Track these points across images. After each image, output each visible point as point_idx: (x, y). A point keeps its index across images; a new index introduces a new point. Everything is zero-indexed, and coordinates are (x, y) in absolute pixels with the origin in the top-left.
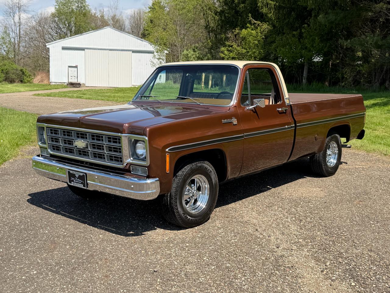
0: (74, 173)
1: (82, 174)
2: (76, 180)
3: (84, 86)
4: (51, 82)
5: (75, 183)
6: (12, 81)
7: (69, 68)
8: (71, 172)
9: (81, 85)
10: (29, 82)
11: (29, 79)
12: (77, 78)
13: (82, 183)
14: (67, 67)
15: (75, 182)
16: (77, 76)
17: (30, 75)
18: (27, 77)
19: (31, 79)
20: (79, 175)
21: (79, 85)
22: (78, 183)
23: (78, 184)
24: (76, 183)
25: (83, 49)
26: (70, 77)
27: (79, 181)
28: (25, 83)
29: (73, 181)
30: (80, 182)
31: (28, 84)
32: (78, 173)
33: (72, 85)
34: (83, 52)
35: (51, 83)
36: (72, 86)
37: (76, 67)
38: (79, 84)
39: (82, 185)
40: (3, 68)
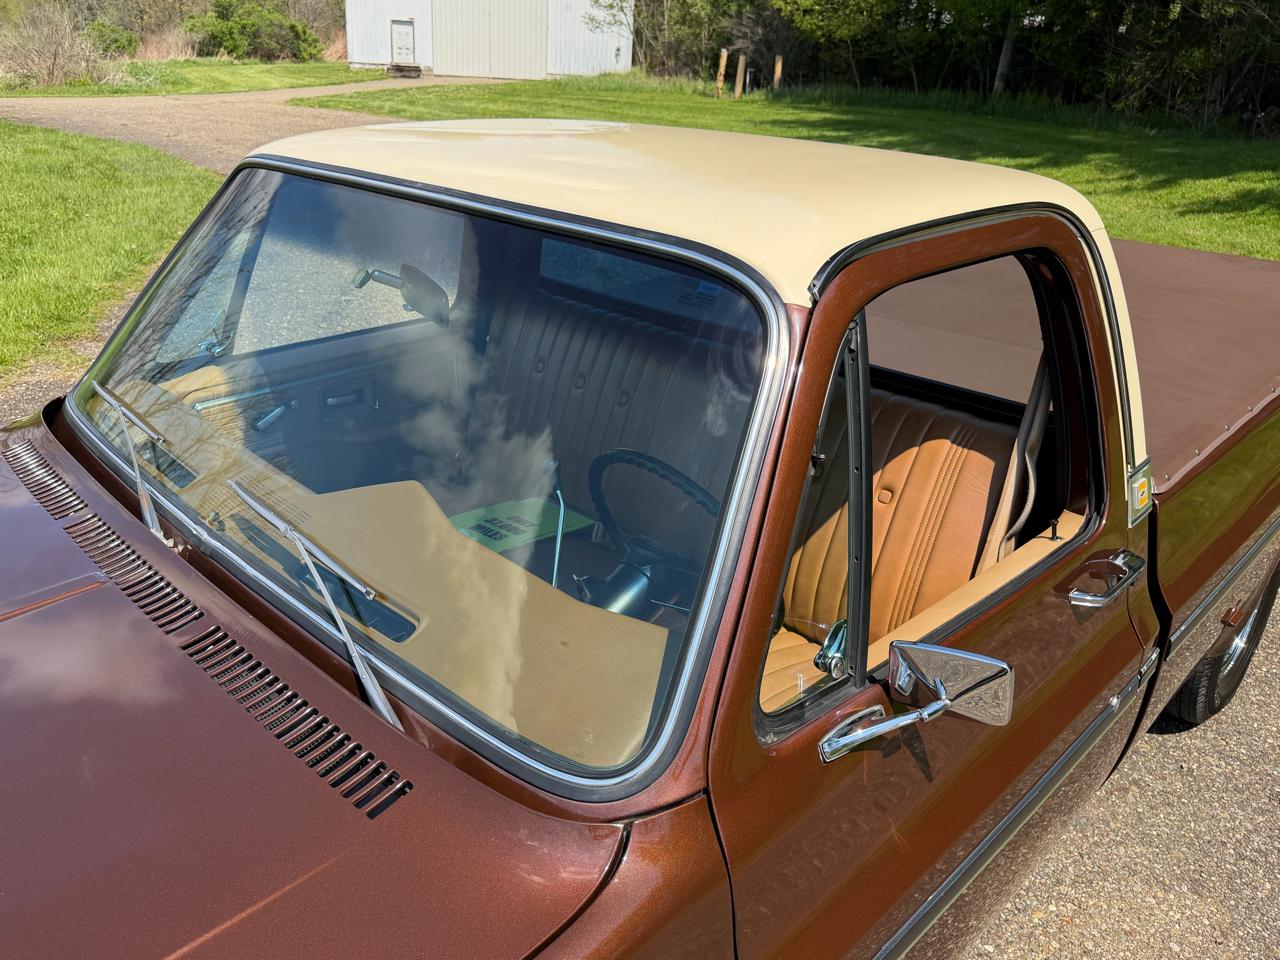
3: (430, 75)
4: (350, 63)
6: (269, 57)
7: (395, 26)
9: (420, 71)
10: (312, 56)
11: (314, 51)
12: (414, 52)
14: (390, 23)
16: (414, 48)
17: (315, 41)
18: (310, 45)
19: (319, 51)
26: (395, 49)
28: (303, 60)
31: (312, 64)
33: (401, 71)
36: (400, 74)
37: (410, 23)
38: (417, 70)
40: (245, 22)
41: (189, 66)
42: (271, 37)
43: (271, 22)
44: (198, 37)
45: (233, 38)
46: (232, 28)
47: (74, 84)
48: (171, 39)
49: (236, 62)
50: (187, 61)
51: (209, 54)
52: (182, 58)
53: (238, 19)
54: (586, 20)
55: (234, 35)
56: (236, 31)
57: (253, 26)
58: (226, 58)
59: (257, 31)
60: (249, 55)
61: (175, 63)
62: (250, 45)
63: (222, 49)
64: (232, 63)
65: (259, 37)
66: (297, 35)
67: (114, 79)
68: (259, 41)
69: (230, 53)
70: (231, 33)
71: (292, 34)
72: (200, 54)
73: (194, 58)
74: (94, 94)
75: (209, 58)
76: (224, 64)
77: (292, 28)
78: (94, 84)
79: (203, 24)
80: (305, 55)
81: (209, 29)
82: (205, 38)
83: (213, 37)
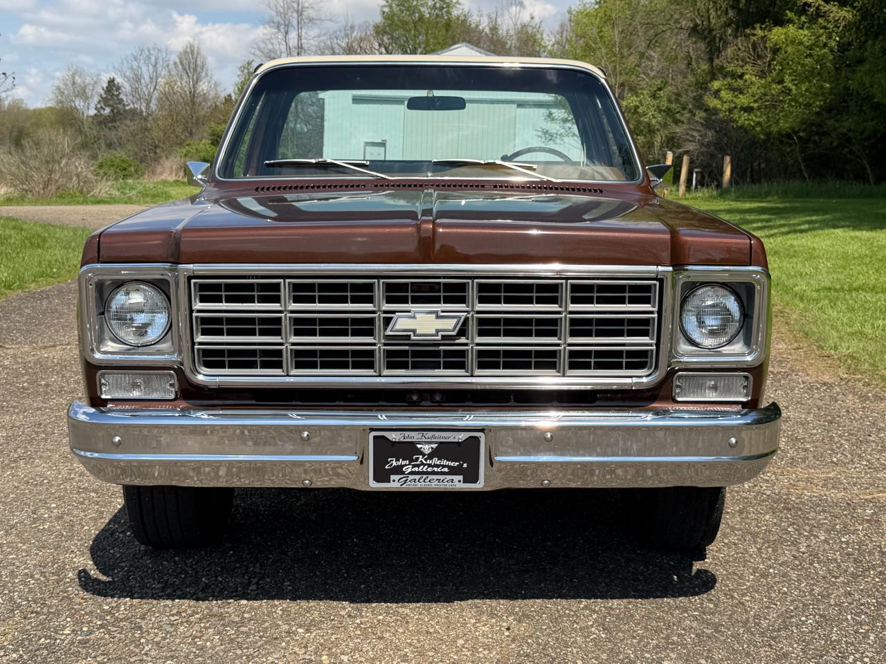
0: (415, 436)
1: (462, 437)
2: (414, 466)
5: (411, 477)
8: (393, 436)
13: (453, 471)
15: (412, 473)
20: (441, 443)
22: (433, 473)
23: (431, 477)
24: (417, 477)
27: (438, 466)
29: (398, 470)
30: (444, 466)
32: (437, 434)
39: (461, 478)
47: (63, 196)
48: (167, 164)
50: (176, 182)
52: (172, 178)
61: (165, 182)
67: (100, 192)
74: (78, 203)
78: (83, 196)
79: (197, 150)
81: (202, 154)
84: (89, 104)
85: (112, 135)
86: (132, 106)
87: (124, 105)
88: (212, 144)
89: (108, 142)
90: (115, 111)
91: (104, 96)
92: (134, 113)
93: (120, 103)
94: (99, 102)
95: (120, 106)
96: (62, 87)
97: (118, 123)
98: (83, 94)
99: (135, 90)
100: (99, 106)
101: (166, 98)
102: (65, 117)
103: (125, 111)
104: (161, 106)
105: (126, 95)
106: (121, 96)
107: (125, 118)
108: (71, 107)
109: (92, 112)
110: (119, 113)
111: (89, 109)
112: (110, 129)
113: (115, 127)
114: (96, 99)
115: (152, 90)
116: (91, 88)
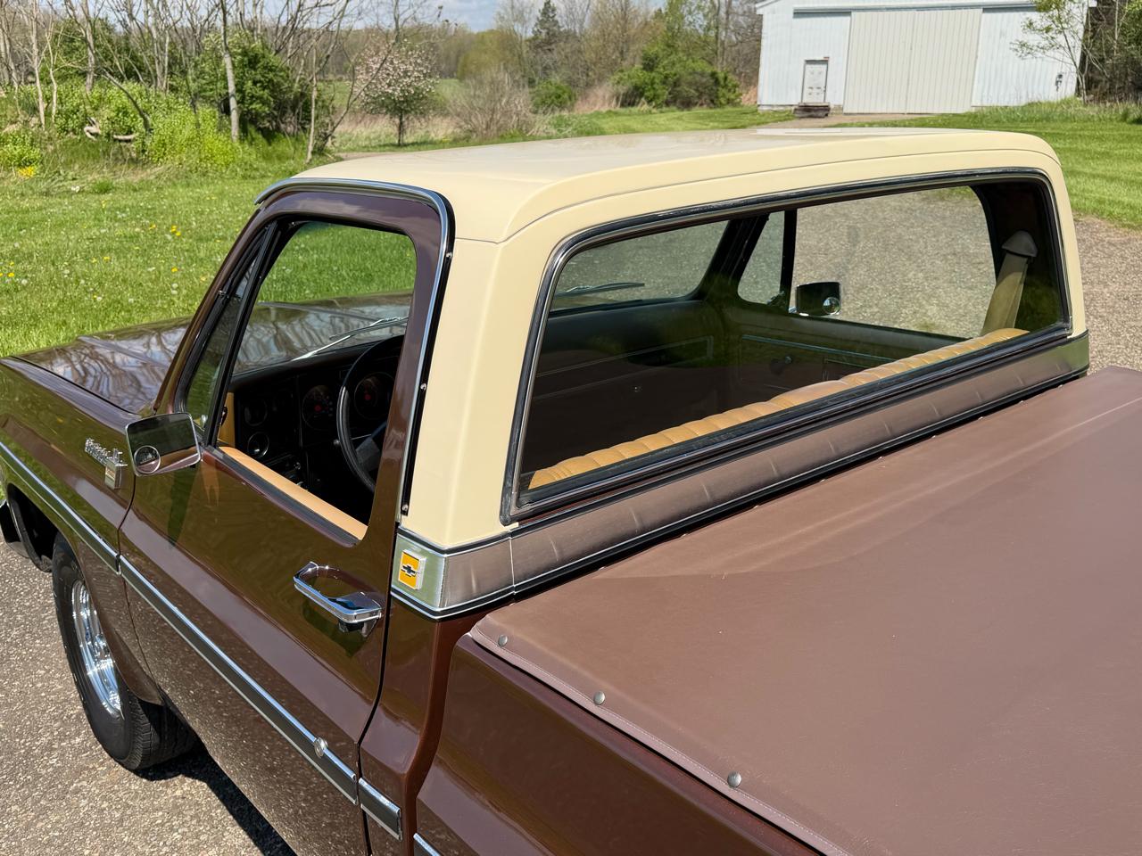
3: (839, 114)
4: (759, 106)
6: (687, 104)
7: (808, 66)
9: (829, 109)
10: (729, 101)
11: (732, 97)
12: (825, 91)
14: (803, 62)
16: (825, 87)
17: (735, 86)
18: (730, 90)
19: (737, 97)
21: (826, 110)
25: (846, 12)
26: (806, 90)
28: (721, 105)
31: (729, 109)
33: (810, 111)
34: (846, 19)
35: (760, 108)
36: (807, 114)
37: (825, 62)
40: (668, 72)
41: (610, 116)
42: (690, 84)
43: (694, 70)
44: (622, 89)
45: (654, 89)
46: (654, 78)
47: (505, 136)
48: (600, 92)
49: (654, 111)
50: (609, 112)
51: (632, 104)
52: (604, 109)
53: (662, 70)
54: (1016, 47)
55: (655, 86)
56: (657, 81)
57: (675, 75)
58: (646, 107)
59: (678, 80)
60: (667, 103)
61: (598, 114)
62: (670, 93)
63: (643, 99)
64: (650, 112)
65: (679, 86)
66: (717, 82)
67: (538, 131)
68: (678, 89)
69: (649, 102)
70: (652, 83)
71: (712, 81)
72: (622, 105)
73: (618, 109)
75: (630, 108)
76: (642, 113)
77: (713, 75)
79: (629, 76)
80: (723, 101)
81: (633, 80)
82: (630, 89)
83: (636, 88)
84: (526, 28)
85: (547, 59)
86: (566, 27)
87: (559, 27)
88: (644, 69)
89: (544, 65)
90: (551, 33)
91: (540, 19)
92: (569, 35)
93: (555, 25)
94: (536, 25)
95: (555, 28)
96: (502, 11)
97: (553, 46)
98: (520, 17)
99: (570, 12)
100: (536, 29)
101: (598, 18)
102: (505, 41)
103: (560, 33)
104: (595, 27)
105: (561, 16)
106: (556, 18)
107: (560, 41)
108: (510, 30)
109: (530, 34)
110: (554, 35)
111: (527, 31)
112: (545, 53)
113: (550, 50)
114: (533, 22)
115: (585, 10)
116: (528, 11)
